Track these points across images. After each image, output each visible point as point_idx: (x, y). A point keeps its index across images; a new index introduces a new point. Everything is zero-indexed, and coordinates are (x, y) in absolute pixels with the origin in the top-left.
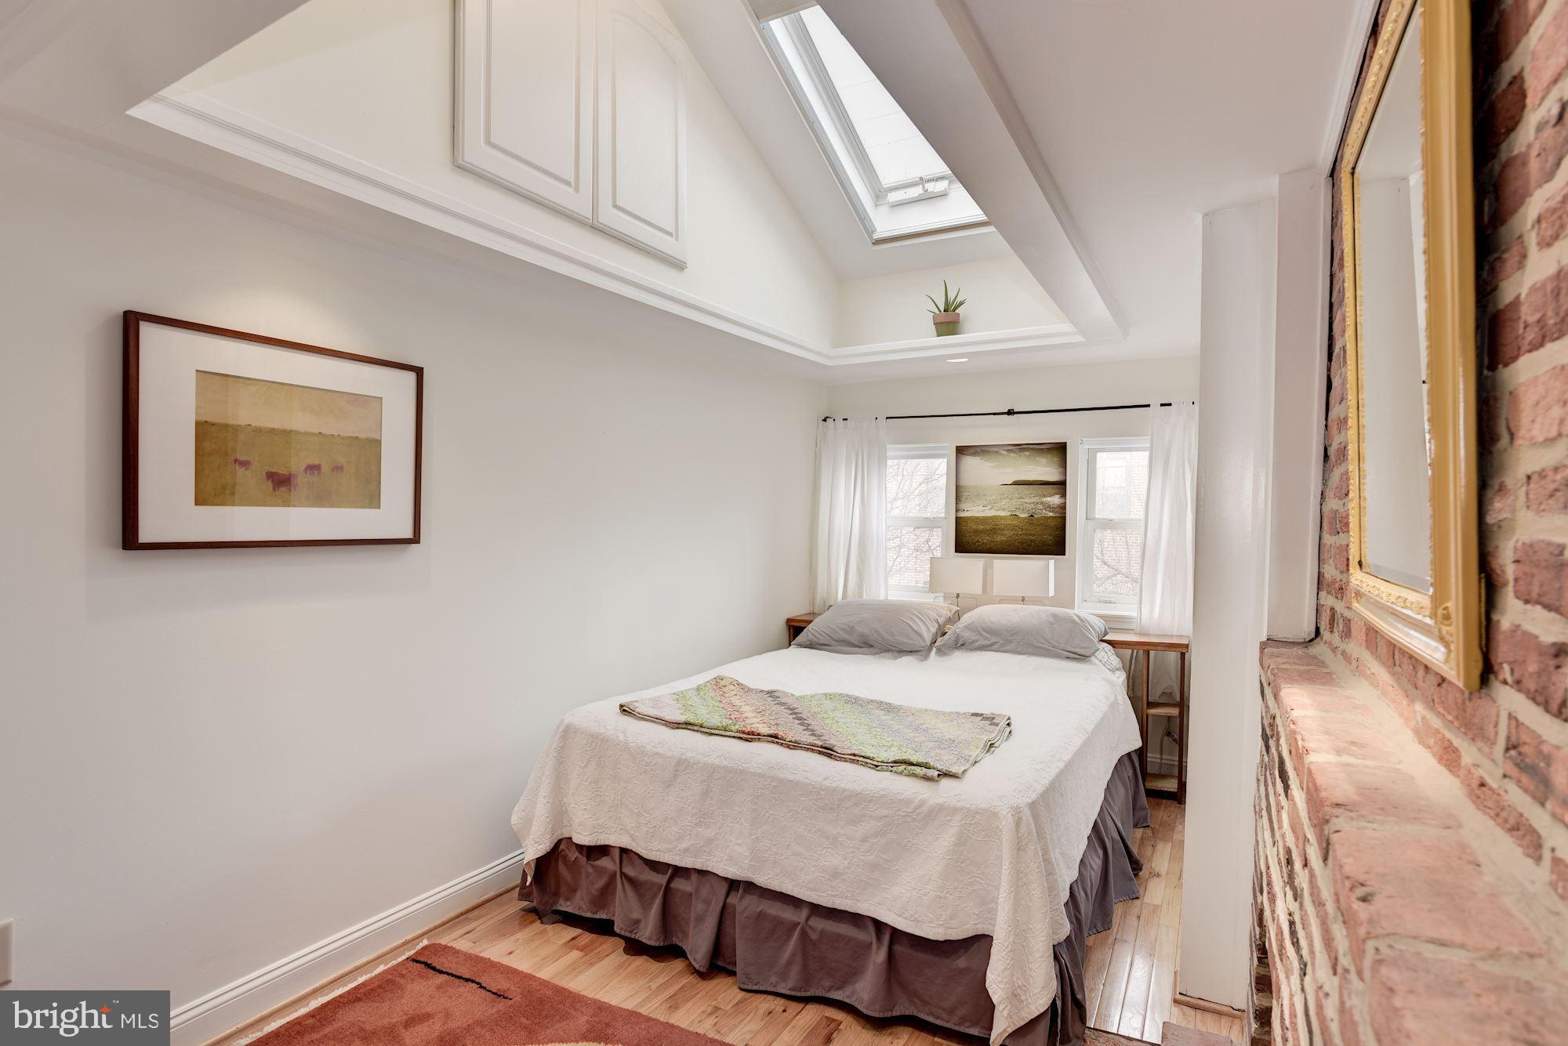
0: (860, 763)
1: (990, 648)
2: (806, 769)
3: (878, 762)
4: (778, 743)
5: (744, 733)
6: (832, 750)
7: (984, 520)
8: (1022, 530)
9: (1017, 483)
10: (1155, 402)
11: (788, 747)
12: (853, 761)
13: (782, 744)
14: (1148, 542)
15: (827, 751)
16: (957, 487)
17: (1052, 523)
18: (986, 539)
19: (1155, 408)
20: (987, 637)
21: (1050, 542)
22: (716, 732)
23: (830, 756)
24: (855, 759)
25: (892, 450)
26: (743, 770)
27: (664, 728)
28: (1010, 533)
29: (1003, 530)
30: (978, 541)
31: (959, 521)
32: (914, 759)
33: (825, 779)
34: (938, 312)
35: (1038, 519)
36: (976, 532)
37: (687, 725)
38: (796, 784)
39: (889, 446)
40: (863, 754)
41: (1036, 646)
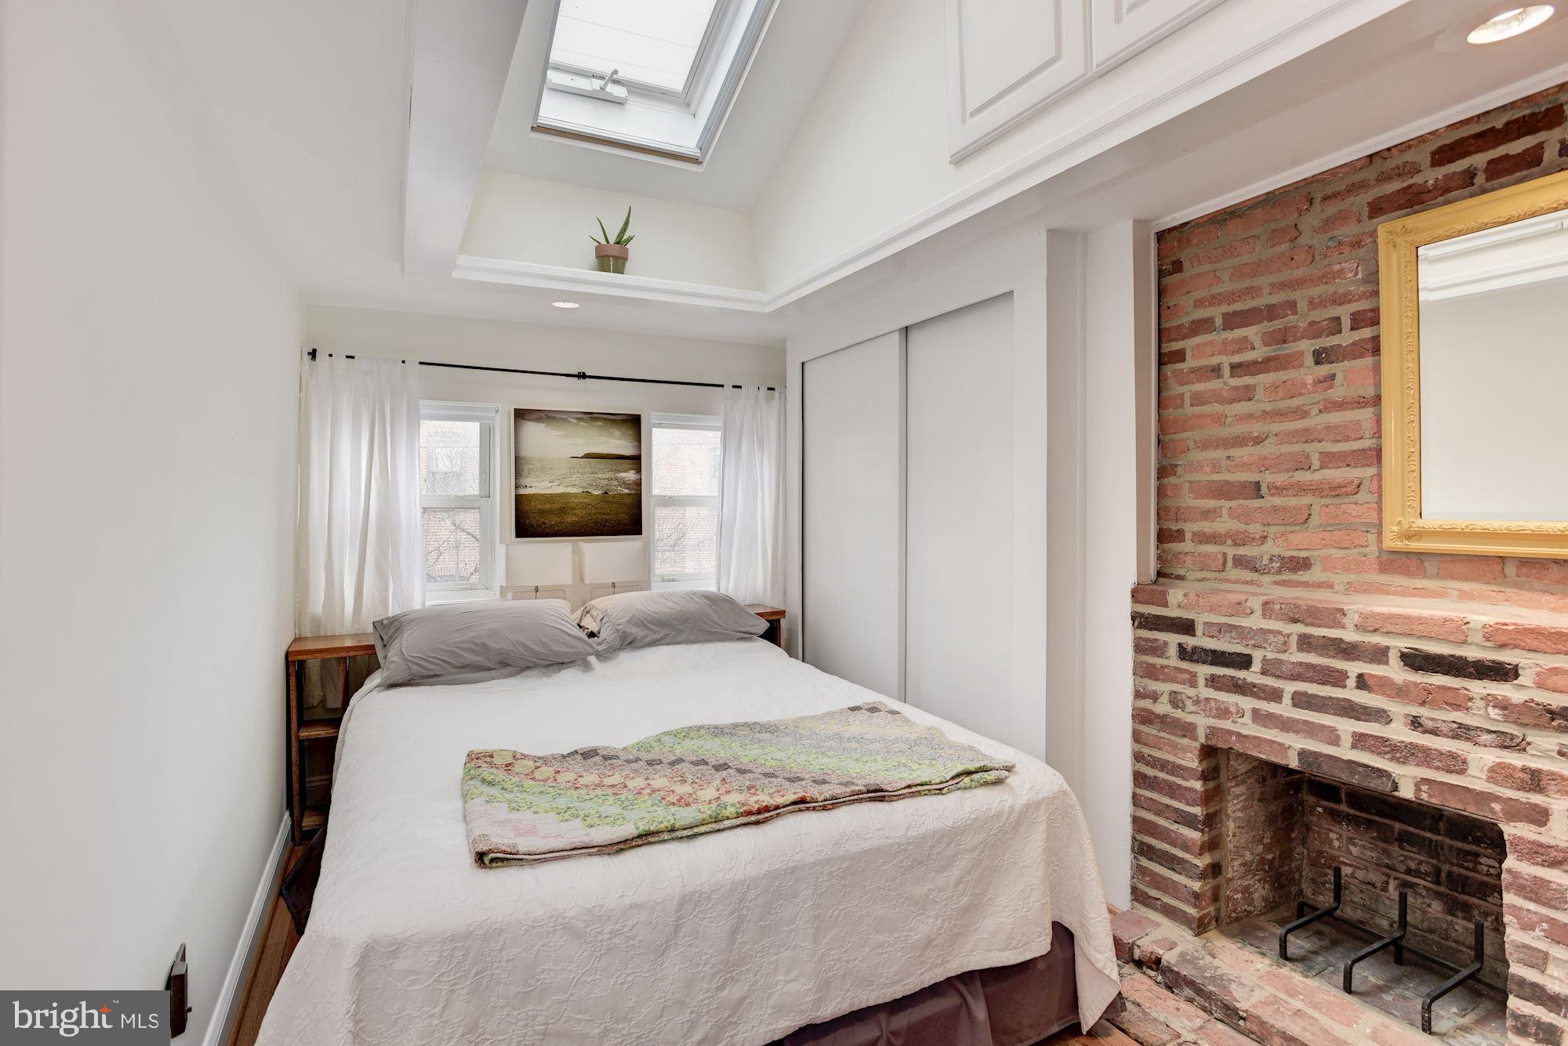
0: (923, 793)
1: (661, 642)
2: (878, 826)
3: (936, 784)
4: (808, 809)
5: (749, 813)
6: (882, 791)
7: (552, 498)
8: (596, 508)
9: (588, 456)
10: (728, 384)
11: (825, 808)
12: (913, 795)
13: (814, 809)
14: (725, 517)
15: (877, 795)
16: (517, 458)
17: (627, 501)
18: (553, 520)
19: (728, 389)
20: (656, 631)
21: (626, 521)
22: (703, 829)
23: (882, 799)
24: (914, 790)
25: (425, 406)
26: (796, 866)
27: (596, 860)
28: (581, 513)
29: (574, 509)
30: (544, 523)
31: (519, 500)
32: (971, 767)
33: (907, 829)
34: (604, 242)
35: (614, 496)
36: (542, 512)
37: (645, 838)
38: (876, 851)
39: (421, 402)
40: (919, 782)
41: (710, 632)
